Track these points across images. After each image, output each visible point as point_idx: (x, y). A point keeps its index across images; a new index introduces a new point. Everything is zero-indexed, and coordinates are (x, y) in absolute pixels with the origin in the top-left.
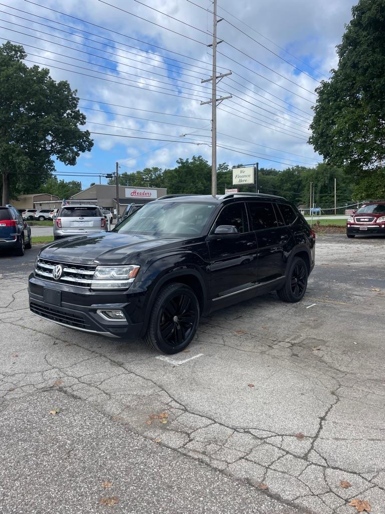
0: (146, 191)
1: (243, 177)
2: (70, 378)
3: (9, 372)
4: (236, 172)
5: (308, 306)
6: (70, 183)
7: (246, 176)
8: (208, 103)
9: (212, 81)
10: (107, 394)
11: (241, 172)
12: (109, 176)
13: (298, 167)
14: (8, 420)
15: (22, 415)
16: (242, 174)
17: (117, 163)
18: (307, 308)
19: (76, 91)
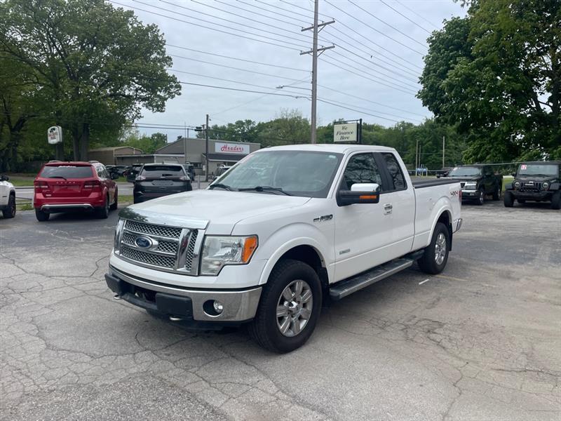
0: (238, 146)
1: (345, 133)
2: (165, 362)
3: (98, 353)
4: (337, 128)
5: (420, 281)
6: (153, 136)
7: (349, 133)
8: (308, 53)
9: (313, 30)
10: (206, 381)
11: (343, 128)
12: (198, 129)
13: (403, 122)
14: (100, 411)
15: (115, 405)
16: (343, 131)
17: (207, 116)
18: (420, 283)
19: (163, 34)
